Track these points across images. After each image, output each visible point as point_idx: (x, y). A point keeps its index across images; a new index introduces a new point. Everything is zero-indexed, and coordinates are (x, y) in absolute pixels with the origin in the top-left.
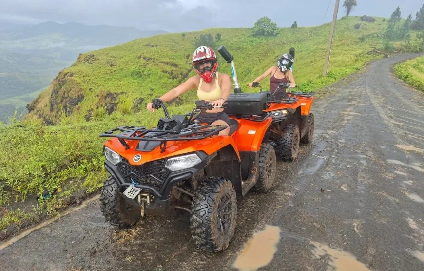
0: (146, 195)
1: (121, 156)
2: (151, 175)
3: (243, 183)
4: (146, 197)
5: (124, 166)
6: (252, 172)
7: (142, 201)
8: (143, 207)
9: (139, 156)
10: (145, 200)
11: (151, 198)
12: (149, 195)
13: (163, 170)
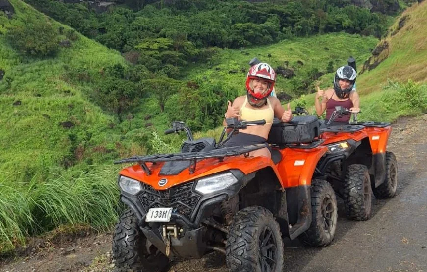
0: (172, 228)
1: (142, 183)
2: (179, 202)
3: (290, 227)
4: (172, 231)
5: (145, 195)
6: (303, 213)
7: (167, 236)
8: (168, 243)
9: (165, 180)
10: (171, 234)
11: (178, 231)
12: (177, 227)
13: (193, 195)
